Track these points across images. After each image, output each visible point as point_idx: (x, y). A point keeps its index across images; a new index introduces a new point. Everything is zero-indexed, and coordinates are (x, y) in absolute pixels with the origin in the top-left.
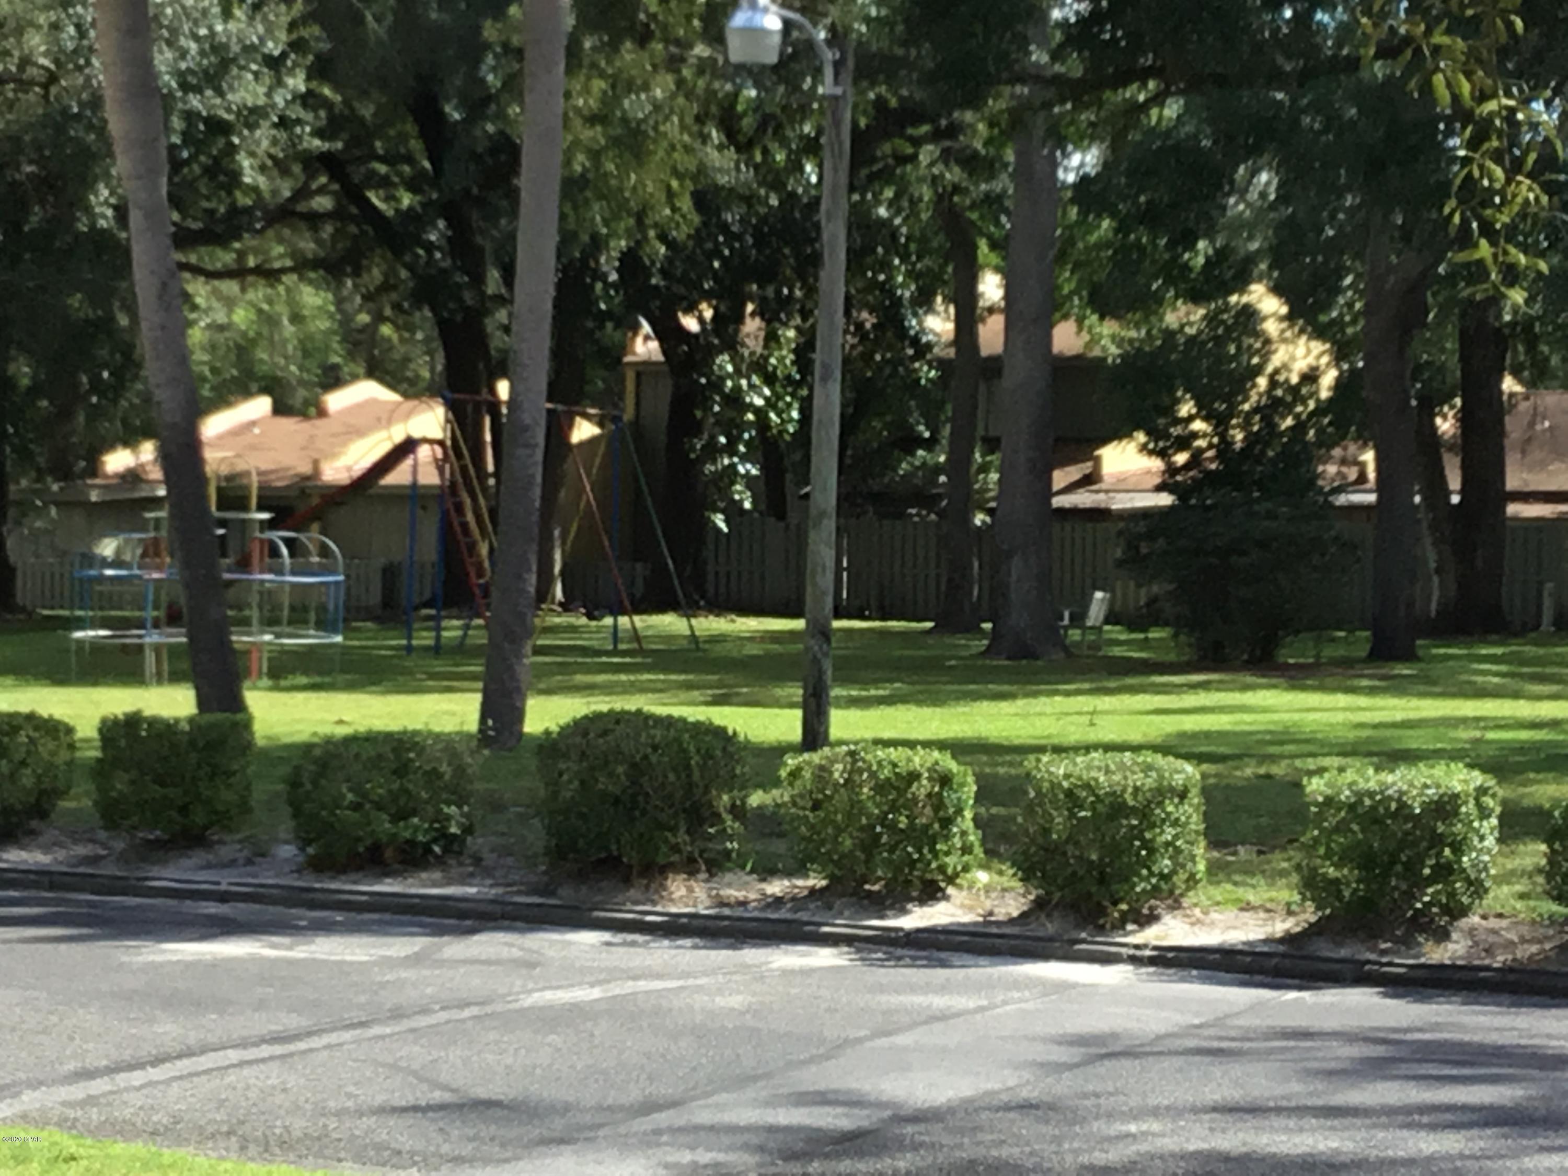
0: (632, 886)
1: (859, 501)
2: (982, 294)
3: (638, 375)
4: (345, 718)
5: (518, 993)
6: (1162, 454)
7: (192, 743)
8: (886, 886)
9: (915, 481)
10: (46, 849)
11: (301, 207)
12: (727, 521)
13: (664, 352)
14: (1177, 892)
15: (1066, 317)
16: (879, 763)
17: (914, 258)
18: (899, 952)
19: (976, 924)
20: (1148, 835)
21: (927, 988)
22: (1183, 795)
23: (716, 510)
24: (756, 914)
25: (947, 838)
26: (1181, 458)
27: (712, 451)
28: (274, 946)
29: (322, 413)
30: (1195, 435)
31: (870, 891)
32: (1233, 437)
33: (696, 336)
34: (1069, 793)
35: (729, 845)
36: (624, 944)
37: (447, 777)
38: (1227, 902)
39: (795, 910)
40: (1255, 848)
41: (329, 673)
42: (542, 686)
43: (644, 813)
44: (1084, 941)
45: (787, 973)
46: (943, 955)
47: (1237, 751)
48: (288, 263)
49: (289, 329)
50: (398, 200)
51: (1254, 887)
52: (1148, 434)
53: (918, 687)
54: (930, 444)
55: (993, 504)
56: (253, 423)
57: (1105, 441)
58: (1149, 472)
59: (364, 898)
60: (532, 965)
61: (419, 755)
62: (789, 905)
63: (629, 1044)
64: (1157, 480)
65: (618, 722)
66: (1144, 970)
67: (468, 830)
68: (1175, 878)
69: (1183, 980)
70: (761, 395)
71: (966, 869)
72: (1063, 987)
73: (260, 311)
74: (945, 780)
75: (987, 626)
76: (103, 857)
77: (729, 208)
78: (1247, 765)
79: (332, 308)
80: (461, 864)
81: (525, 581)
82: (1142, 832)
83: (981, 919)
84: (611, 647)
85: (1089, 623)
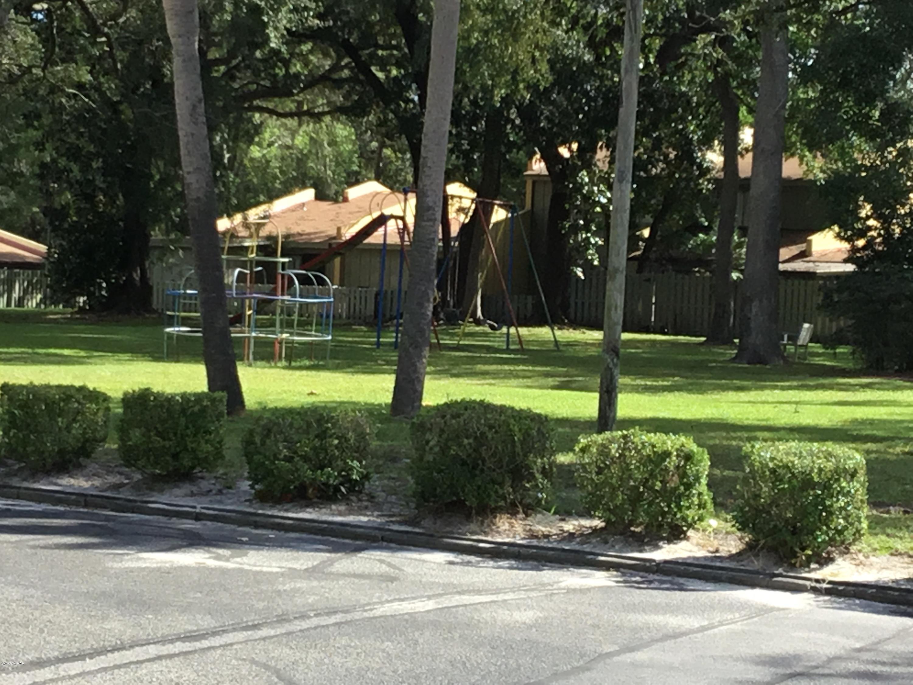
0: (472, 522)
1: (664, 262)
2: (742, 140)
3: (534, 183)
4: (314, 391)
5: (375, 603)
6: (848, 240)
7: (183, 411)
8: (646, 527)
9: (698, 252)
10: (88, 477)
11: (335, 76)
12: (583, 272)
13: (548, 169)
14: (847, 542)
15: (793, 155)
16: (643, 443)
17: (701, 117)
18: (651, 577)
19: (706, 558)
20: (828, 503)
21: (668, 609)
22: (853, 475)
23: (578, 266)
24: (555, 545)
25: (688, 497)
26: (861, 243)
27: (575, 229)
28: (218, 558)
29: (346, 200)
30: (870, 228)
31: (634, 532)
32: (894, 230)
33: (567, 160)
34: (773, 471)
35: (540, 495)
36: (462, 563)
37: (352, 441)
38: (881, 548)
39: (582, 543)
40: (902, 509)
41: (324, 358)
42: (454, 372)
43: (482, 471)
44: (780, 575)
45: (570, 591)
46: (682, 580)
47: (891, 435)
48: (326, 109)
49: (328, 150)
50: (389, 71)
51: (901, 538)
52: (840, 227)
53: (690, 381)
54: (707, 230)
55: (743, 267)
56: (303, 205)
57: (814, 231)
58: (839, 250)
59: (290, 522)
60: (392, 579)
61: (334, 425)
62: (578, 539)
63: (442, 652)
64: (845, 256)
65: (466, 409)
66: (822, 598)
67: (366, 477)
68: (846, 533)
69: (849, 608)
70: (605, 197)
71: (701, 519)
72: (764, 610)
73: (311, 138)
74: (688, 457)
75: (736, 341)
76: (124, 485)
77: (588, 82)
78: (897, 445)
79: (353, 137)
80: (360, 500)
81: (426, 308)
82: (824, 500)
83: (710, 555)
84: (505, 347)
85: (800, 342)
